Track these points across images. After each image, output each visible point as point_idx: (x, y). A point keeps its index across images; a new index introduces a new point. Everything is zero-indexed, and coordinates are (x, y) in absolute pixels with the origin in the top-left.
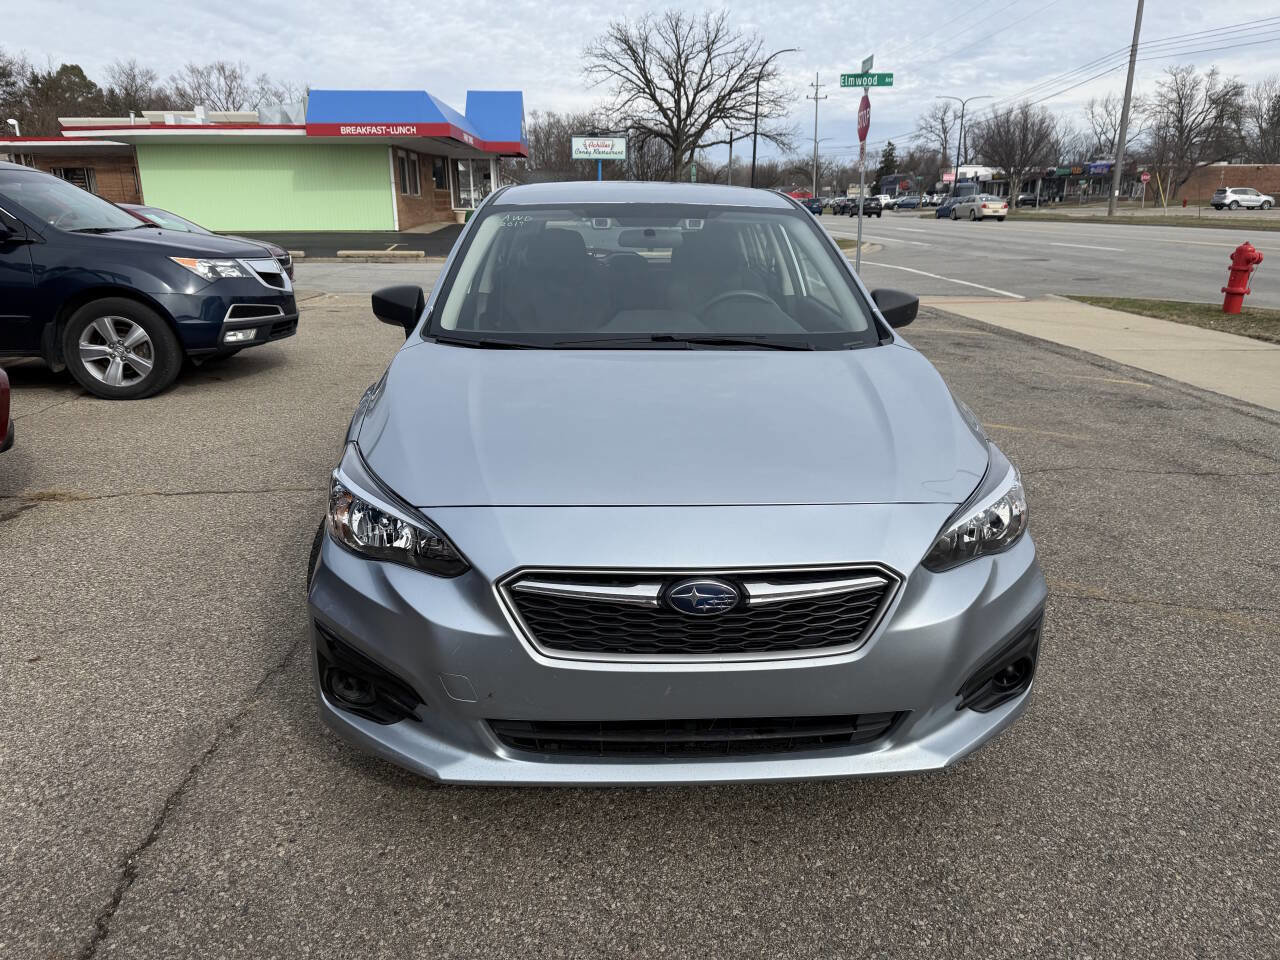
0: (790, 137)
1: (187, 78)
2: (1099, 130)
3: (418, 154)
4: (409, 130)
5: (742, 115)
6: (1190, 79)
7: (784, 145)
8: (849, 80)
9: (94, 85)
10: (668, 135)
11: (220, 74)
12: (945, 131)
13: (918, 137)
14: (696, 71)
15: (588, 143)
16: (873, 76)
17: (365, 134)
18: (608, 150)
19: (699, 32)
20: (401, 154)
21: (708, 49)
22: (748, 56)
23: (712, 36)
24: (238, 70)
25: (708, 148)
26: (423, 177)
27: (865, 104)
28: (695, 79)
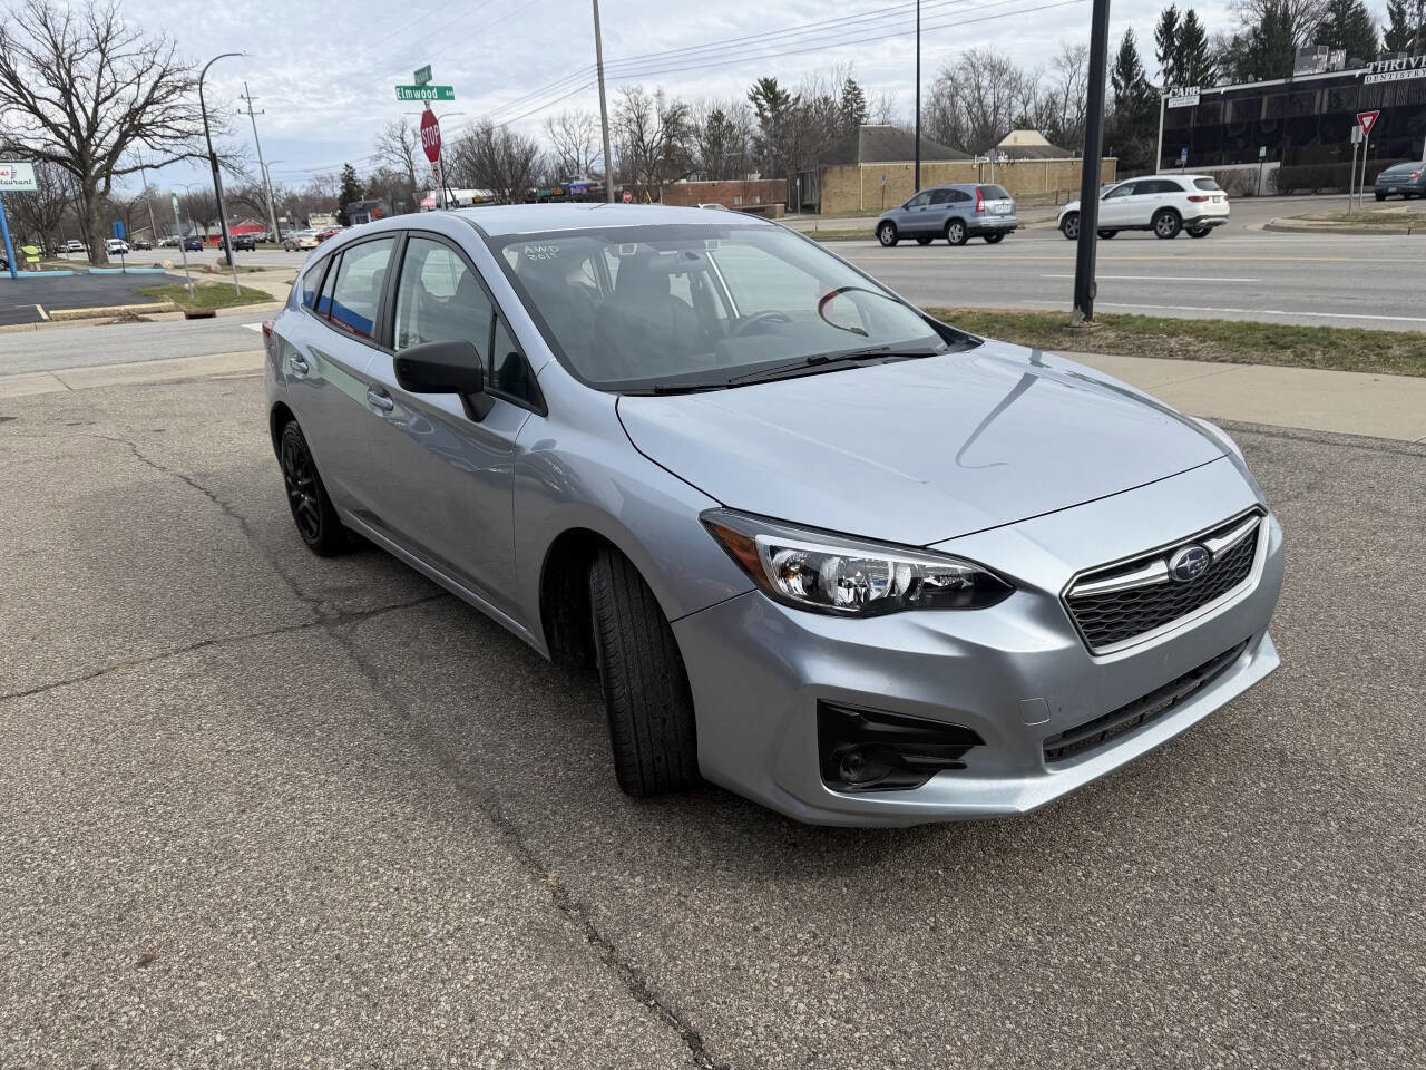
0: (239, 159)
2: (562, 149)
5: (169, 132)
6: (641, 99)
7: (234, 168)
8: (405, 93)
10: (68, 160)
12: (407, 151)
13: (380, 157)
14: (88, 75)
16: (432, 88)
18: (8, 178)
19: (81, 26)
21: (101, 46)
22: (159, 59)
23: (103, 32)
25: (129, 175)
27: (429, 120)
28: (92, 86)
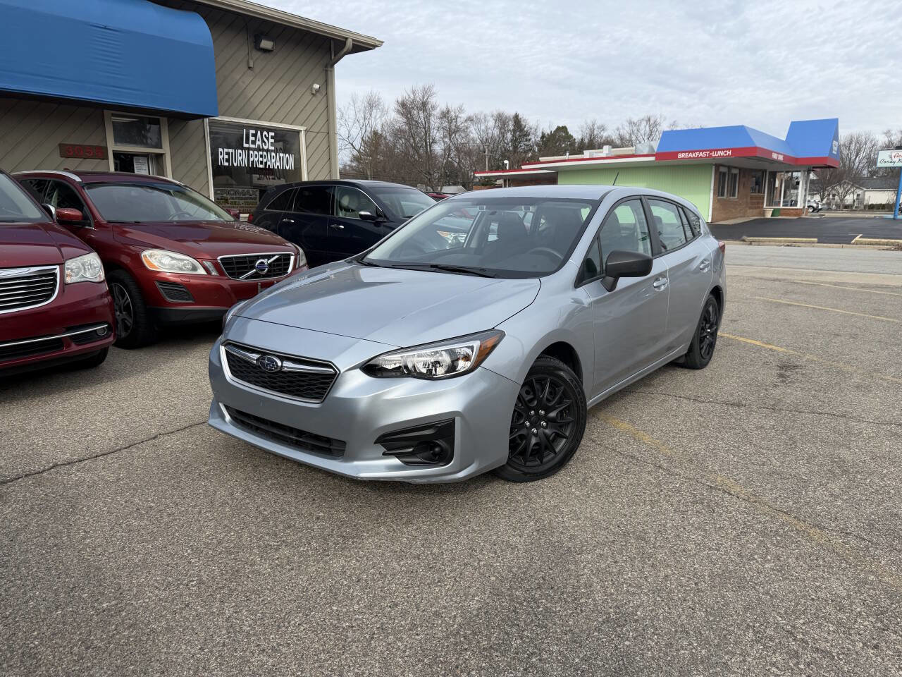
1: (626, 128)
3: (740, 169)
4: (726, 153)
9: (572, 137)
11: (647, 123)
15: (893, 154)
17: (694, 158)
20: (723, 169)
24: (658, 120)
26: (742, 187)
